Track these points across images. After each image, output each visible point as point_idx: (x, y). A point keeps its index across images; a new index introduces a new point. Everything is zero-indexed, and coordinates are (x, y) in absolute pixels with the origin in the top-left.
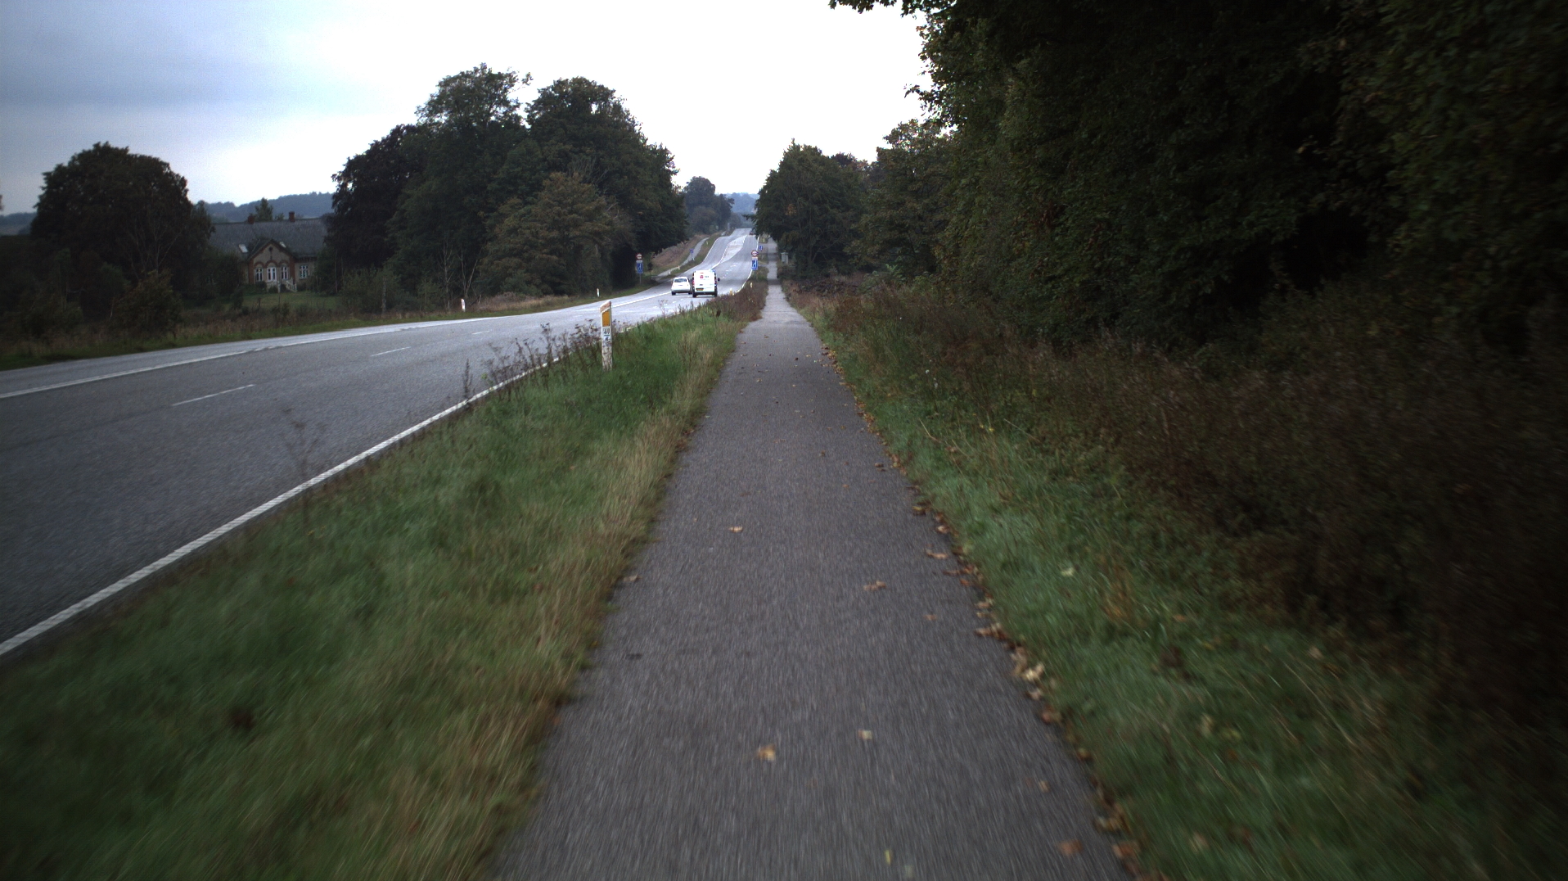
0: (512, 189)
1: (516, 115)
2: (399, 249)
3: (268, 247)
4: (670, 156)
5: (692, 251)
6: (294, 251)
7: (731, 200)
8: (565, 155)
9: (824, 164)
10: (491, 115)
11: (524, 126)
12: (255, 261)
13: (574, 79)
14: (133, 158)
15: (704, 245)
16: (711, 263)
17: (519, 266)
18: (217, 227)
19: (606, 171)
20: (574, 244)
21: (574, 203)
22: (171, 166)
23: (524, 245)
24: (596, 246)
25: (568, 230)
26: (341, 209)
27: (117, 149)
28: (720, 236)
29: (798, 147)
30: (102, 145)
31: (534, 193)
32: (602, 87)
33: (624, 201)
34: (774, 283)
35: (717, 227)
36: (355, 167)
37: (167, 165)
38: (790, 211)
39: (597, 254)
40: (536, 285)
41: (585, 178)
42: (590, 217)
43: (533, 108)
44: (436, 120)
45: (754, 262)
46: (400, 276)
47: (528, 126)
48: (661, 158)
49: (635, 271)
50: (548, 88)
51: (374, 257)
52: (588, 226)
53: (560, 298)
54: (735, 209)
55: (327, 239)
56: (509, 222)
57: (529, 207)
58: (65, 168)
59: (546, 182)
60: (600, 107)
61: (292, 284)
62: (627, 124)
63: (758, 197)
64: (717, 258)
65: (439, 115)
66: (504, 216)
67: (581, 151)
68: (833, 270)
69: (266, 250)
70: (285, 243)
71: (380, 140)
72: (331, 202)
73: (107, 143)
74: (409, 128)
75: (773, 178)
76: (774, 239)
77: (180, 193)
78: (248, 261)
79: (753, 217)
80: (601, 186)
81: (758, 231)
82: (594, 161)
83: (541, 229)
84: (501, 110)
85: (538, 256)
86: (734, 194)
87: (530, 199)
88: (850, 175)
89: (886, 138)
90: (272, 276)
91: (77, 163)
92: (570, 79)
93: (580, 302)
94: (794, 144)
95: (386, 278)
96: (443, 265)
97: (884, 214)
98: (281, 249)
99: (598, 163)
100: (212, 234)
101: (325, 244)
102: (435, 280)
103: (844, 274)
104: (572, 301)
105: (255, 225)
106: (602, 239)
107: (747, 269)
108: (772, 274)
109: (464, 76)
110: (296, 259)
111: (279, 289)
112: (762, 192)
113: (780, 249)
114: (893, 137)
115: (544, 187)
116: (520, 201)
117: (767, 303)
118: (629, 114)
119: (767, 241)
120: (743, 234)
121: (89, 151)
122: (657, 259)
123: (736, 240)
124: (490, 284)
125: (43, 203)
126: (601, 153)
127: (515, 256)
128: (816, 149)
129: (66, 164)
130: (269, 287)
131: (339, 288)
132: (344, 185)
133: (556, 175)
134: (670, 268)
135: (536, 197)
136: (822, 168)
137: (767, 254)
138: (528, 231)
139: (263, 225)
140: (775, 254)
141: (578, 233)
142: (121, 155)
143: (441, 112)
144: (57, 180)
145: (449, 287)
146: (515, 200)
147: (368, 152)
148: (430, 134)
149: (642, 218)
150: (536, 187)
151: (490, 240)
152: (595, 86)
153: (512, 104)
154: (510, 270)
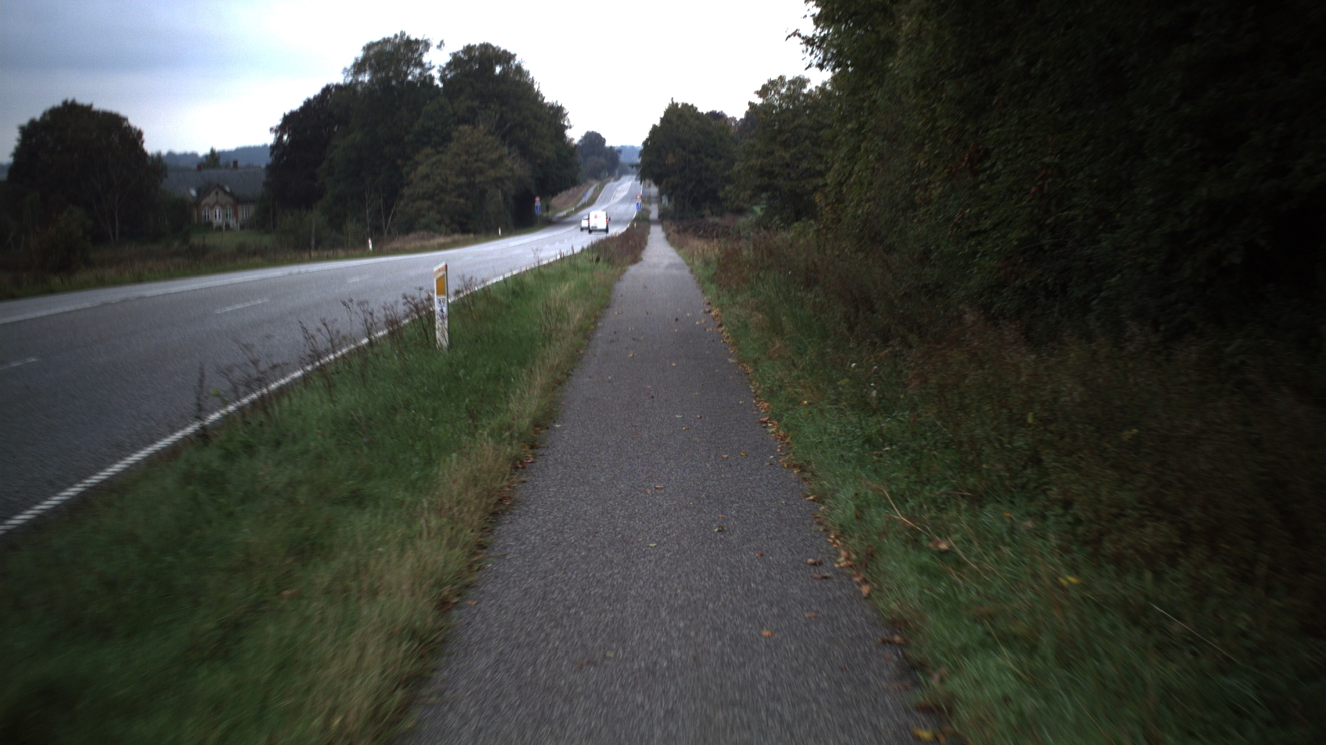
0: (426, 140)
2: (328, 193)
3: (214, 192)
4: (565, 112)
5: (584, 195)
6: (237, 194)
7: (620, 151)
8: (472, 111)
9: (699, 120)
10: (410, 74)
12: (203, 203)
13: (481, 45)
14: (96, 113)
15: (595, 190)
16: (601, 205)
17: (431, 208)
18: (170, 173)
19: (508, 125)
20: (479, 189)
21: (479, 152)
23: (436, 189)
24: (500, 191)
25: (474, 176)
26: (278, 159)
27: (82, 105)
28: (609, 181)
29: (677, 104)
30: (69, 101)
31: (444, 144)
32: (505, 52)
33: (525, 151)
34: (655, 223)
35: (607, 174)
36: (291, 122)
37: (126, 119)
38: (670, 160)
39: (500, 197)
40: (445, 225)
41: (489, 131)
42: (494, 164)
43: (444, 70)
44: (360, 79)
45: (637, 205)
46: (328, 216)
47: (441, 85)
48: (557, 113)
49: (534, 212)
50: (458, 52)
52: (492, 173)
53: (466, 236)
55: (266, 184)
56: (422, 169)
57: (438, 157)
58: (37, 122)
60: (503, 70)
61: (235, 224)
62: (527, 83)
63: (642, 148)
64: (607, 200)
65: (363, 75)
67: (487, 108)
68: (707, 212)
70: (229, 188)
71: (312, 97)
72: (269, 154)
73: (74, 100)
74: (338, 87)
75: (655, 131)
76: (656, 184)
79: (637, 166)
80: (504, 138)
81: (643, 177)
82: (498, 116)
83: (451, 175)
84: (417, 71)
85: (447, 199)
86: (622, 146)
87: (441, 149)
88: (722, 129)
89: (757, 93)
90: (217, 216)
91: (48, 118)
92: (478, 45)
93: (483, 240)
94: (673, 102)
95: (315, 218)
96: (365, 208)
97: (755, 162)
98: (225, 192)
99: (502, 116)
100: (166, 179)
102: (358, 221)
105: (204, 172)
106: (504, 184)
107: (632, 210)
108: (654, 213)
109: (385, 41)
110: (238, 201)
112: (645, 144)
113: (661, 193)
115: (453, 139)
116: (433, 151)
117: (649, 242)
118: (529, 75)
119: (649, 186)
120: (629, 180)
121: (58, 108)
123: (623, 185)
124: (406, 223)
125: (18, 154)
126: (504, 109)
127: (427, 199)
128: (692, 106)
129: (38, 119)
130: (215, 226)
131: (274, 227)
132: (280, 138)
134: (566, 209)
135: (446, 147)
136: (697, 122)
137: (649, 198)
138: (439, 178)
139: (211, 171)
140: (656, 197)
141: (482, 179)
142: (88, 110)
143: (365, 71)
144: (31, 133)
145: (370, 226)
146: (428, 150)
147: (301, 108)
148: (355, 92)
149: (540, 166)
150: (447, 138)
151: (407, 185)
152: (499, 50)
153: (427, 66)
154: (423, 212)
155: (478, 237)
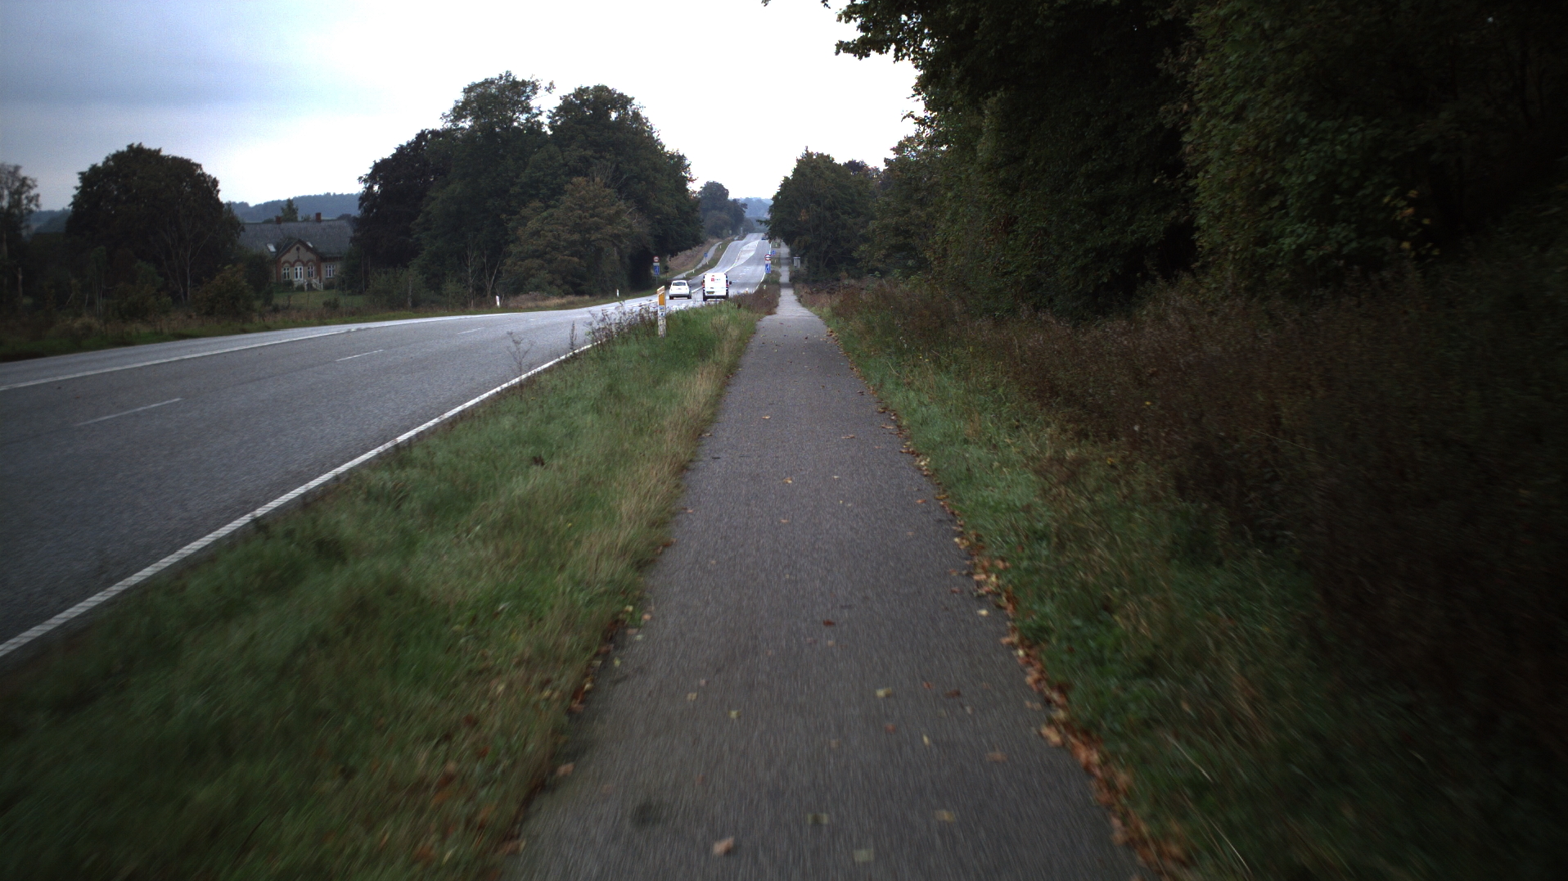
0: (534, 192)
1: (538, 121)
2: (424, 250)
3: (295, 247)
4: (687, 162)
5: (706, 255)
6: (320, 251)
7: (745, 205)
8: (585, 160)
9: (835, 172)
10: (515, 120)
11: (546, 132)
12: (283, 259)
13: (595, 87)
14: (165, 159)
15: (717, 250)
16: (724, 267)
17: (542, 267)
18: (245, 227)
19: (625, 177)
20: (595, 247)
21: (595, 207)
22: (203, 167)
23: (547, 246)
24: (615, 249)
25: (589, 233)
26: (367, 211)
27: (149, 150)
28: (733, 240)
29: (811, 155)
30: (135, 146)
31: (556, 197)
32: (621, 95)
33: (642, 205)
34: (786, 286)
35: (730, 232)
36: (381, 170)
37: (199, 166)
38: (803, 216)
39: (616, 256)
40: (557, 286)
41: (605, 184)
42: (611, 220)
43: (555, 115)
44: (461, 125)
45: (767, 265)
46: (425, 276)
47: (550, 132)
48: (677, 164)
49: (651, 274)
50: (570, 95)
51: (399, 257)
52: (609, 229)
53: (581, 298)
54: (748, 214)
55: (353, 240)
56: (533, 225)
57: (550, 211)
58: (99, 168)
59: (568, 187)
60: (619, 115)
61: (318, 283)
62: (645, 131)
63: (772, 202)
64: (730, 262)
65: (463, 120)
66: (526, 219)
67: (601, 157)
68: (843, 274)
69: (294, 250)
70: (312, 243)
71: (405, 144)
72: (357, 203)
73: (140, 144)
74: (434, 133)
75: (787, 184)
76: (787, 244)
77: (212, 193)
78: (276, 259)
79: (766, 222)
80: (620, 191)
81: (771, 236)
82: (614, 166)
83: (563, 231)
84: (523, 117)
85: (560, 257)
86: (747, 198)
87: (552, 203)
88: (862, 182)
89: (893, 149)
90: (299, 275)
91: (111, 163)
92: (592, 87)
93: (602, 301)
94: (807, 151)
95: (411, 277)
96: (467, 266)
97: (892, 221)
98: (308, 248)
99: (617, 166)
100: (242, 233)
101: (351, 244)
102: (459, 280)
103: (853, 277)
104: (594, 301)
105: (283, 225)
106: (621, 242)
107: (760, 273)
108: (785, 277)
109: (488, 83)
110: (322, 258)
111: (306, 287)
112: (775, 198)
113: (792, 254)
114: (900, 149)
115: (566, 191)
116: (542, 205)
117: (780, 304)
118: (647, 121)
119: (779, 245)
120: (756, 239)
121: (123, 152)
122: (672, 262)
123: (749, 245)
124: (513, 284)
125: (76, 203)
126: (620, 159)
127: (538, 257)
128: (828, 156)
129: (100, 164)
130: (296, 286)
131: (367, 287)
132: (371, 187)
133: (578, 180)
134: (684, 271)
135: (557, 200)
136: (833, 175)
137: (779, 259)
138: (551, 234)
139: (291, 225)
140: (787, 258)
141: (599, 236)
142: (155, 155)
143: (465, 117)
144: (92, 180)
145: (473, 287)
146: (536, 204)
147: (394, 155)
148: (455, 139)
149: (659, 222)
150: (558, 191)
151: (512, 242)
152: (615, 93)
153: (535, 111)
154: (533, 271)
155: (595, 298)
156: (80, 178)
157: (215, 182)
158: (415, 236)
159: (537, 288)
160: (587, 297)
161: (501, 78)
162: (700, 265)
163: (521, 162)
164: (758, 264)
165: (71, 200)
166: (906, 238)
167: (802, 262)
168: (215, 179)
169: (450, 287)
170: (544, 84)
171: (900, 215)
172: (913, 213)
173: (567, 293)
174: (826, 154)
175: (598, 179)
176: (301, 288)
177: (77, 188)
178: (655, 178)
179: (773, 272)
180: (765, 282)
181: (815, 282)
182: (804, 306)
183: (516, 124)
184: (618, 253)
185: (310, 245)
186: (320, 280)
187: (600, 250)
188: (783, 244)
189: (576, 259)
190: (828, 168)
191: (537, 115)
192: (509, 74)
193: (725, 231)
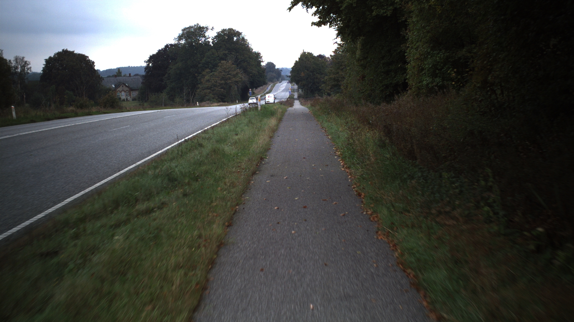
0: (207, 66)
1: (208, 41)
2: (168, 86)
4: (261, 56)
5: (267, 88)
7: (281, 70)
8: (225, 55)
9: (313, 59)
10: (200, 40)
11: (211, 45)
12: (117, 90)
13: (229, 29)
14: (76, 54)
15: (272, 87)
16: (274, 93)
17: (210, 93)
19: (239, 61)
21: (229, 71)
22: (89, 57)
23: (212, 85)
24: (236, 86)
25: (227, 81)
26: (147, 73)
27: (70, 51)
28: (277, 83)
29: (305, 53)
30: (65, 50)
31: (215, 68)
32: (238, 32)
33: (245, 71)
34: (296, 99)
35: (276, 80)
36: (152, 58)
38: (302, 74)
40: (216, 99)
42: (234, 76)
43: (214, 39)
44: (181, 42)
45: (289, 92)
46: (169, 96)
48: (258, 55)
50: (220, 32)
52: (234, 79)
54: (283, 73)
56: (207, 77)
57: (213, 73)
58: (52, 58)
59: (220, 64)
63: (291, 70)
64: (276, 91)
65: (182, 41)
66: (204, 75)
72: (144, 70)
74: (171, 45)
75: (297, 63)
77: (92, 66)
78: (115, 90)
79: (289, 77)
80: (237, 65)
81: (291, 82)
84: (203, 39)
85: (217, 89)
86: (282, 68)
87: (214, 70)
90: (123, 95)
91: (56, 56)
92: (227, 29)
93: (232, 104)
95: (164, 96)
97: (332, 76)
99: (236, 57)
100: (103, 81)
101: (142, 85)
102: (181, 97)
105: (117, 78)
107: (287, 95)
108: (296, 96)
109: (190, 27)
110: (132, 90)
111: (126, 100)
112: (292, 68)
113: (299, 88)
114: (335, 52)
115: (219, 66)
116: (210, 71)
118: (247, 41)
119: (294, 85)
120: (285, 83)
122: (256, 91)
123: (283, 85)
125: (44, 70)
127: (209, 89)
128: (311, 53)
131: (148, 100)
132: (149, 64)
133: (223, 62)
137: (294, 90)
138: (213, 81)
139: (120, 78)
140: (297, 90)
141: (230, 82)
142: (72, 53)
143: (182, 39)
144: (50, 62)
146: (208, 70)
148: (179, 47)
150: (215, 66)
151: (199, 84)
154: (207, 94)
155: (229, 103)
156: (45, 61)
157: (93, 63)
158: (165, 82)
159: (209, 100)
160: (226, 103)
161: (195, 25)
162: (266, 92)
163: (202, 55)
164: (286, 92)
165: (42, 69)
166: (337, 82)
167: (302, 91)
168: (93, 61)
169: (178, 100)
170: (210, 28)
171: (335, 75)
172: (340, 73)
173: (220, 102)
174: (310, 52)
175: (230, 62)
176: (124, 100)
177: (44, 65)
178: (250, 61)
179: (292, 94)
180: (289, 98)
181: (307, 98)
182: (302, 105)
183: (200, 42)
184: (237, 88)
185: (127, 85)
186: (131, 97)
187: (230, 87)
188: (295, 84)
189: (222, 90)
190: (311, 57)
191: (208, 38)
192: (198, 24)
193: (274, 80)
